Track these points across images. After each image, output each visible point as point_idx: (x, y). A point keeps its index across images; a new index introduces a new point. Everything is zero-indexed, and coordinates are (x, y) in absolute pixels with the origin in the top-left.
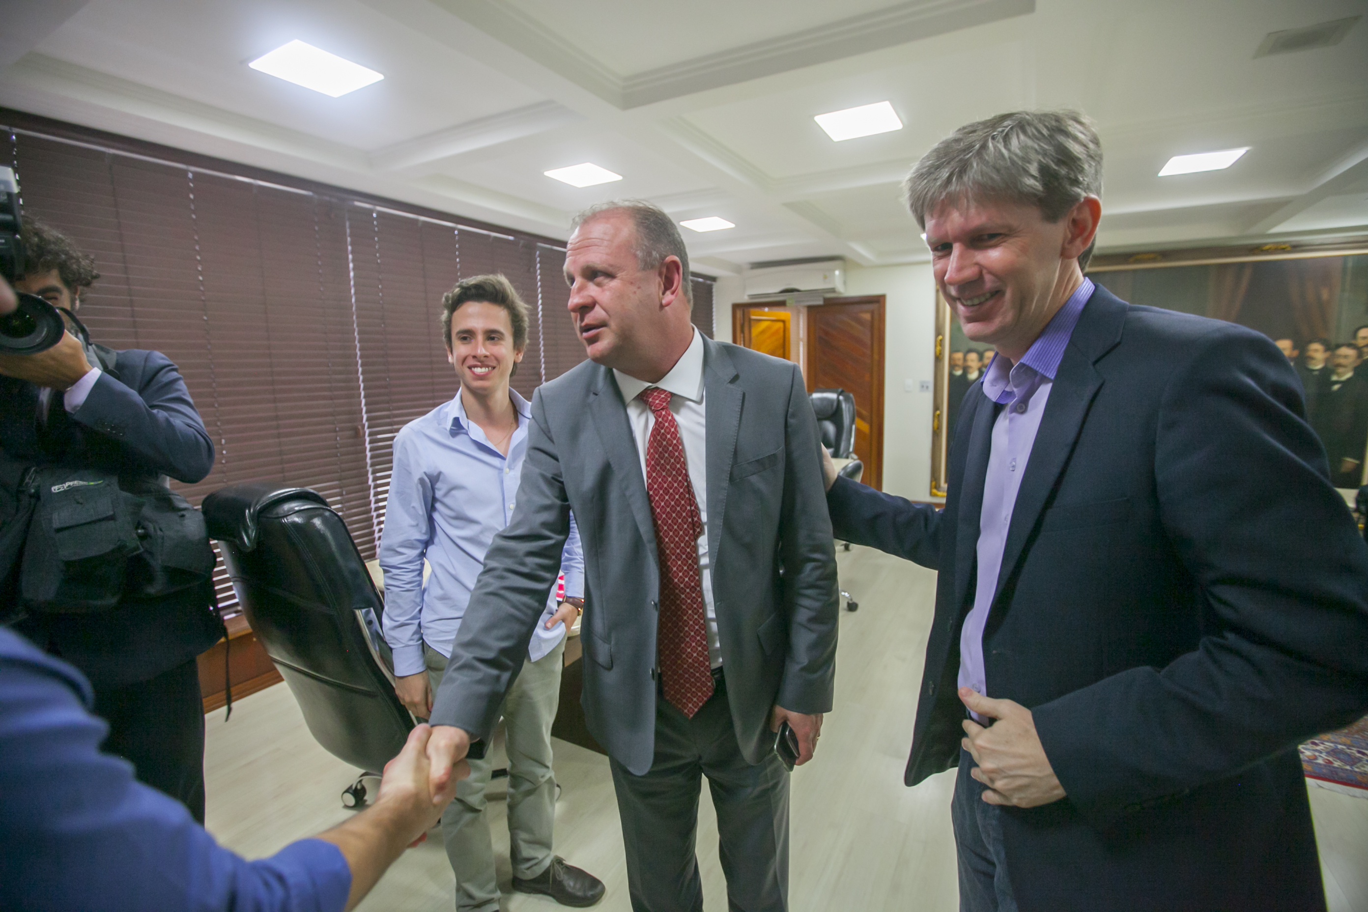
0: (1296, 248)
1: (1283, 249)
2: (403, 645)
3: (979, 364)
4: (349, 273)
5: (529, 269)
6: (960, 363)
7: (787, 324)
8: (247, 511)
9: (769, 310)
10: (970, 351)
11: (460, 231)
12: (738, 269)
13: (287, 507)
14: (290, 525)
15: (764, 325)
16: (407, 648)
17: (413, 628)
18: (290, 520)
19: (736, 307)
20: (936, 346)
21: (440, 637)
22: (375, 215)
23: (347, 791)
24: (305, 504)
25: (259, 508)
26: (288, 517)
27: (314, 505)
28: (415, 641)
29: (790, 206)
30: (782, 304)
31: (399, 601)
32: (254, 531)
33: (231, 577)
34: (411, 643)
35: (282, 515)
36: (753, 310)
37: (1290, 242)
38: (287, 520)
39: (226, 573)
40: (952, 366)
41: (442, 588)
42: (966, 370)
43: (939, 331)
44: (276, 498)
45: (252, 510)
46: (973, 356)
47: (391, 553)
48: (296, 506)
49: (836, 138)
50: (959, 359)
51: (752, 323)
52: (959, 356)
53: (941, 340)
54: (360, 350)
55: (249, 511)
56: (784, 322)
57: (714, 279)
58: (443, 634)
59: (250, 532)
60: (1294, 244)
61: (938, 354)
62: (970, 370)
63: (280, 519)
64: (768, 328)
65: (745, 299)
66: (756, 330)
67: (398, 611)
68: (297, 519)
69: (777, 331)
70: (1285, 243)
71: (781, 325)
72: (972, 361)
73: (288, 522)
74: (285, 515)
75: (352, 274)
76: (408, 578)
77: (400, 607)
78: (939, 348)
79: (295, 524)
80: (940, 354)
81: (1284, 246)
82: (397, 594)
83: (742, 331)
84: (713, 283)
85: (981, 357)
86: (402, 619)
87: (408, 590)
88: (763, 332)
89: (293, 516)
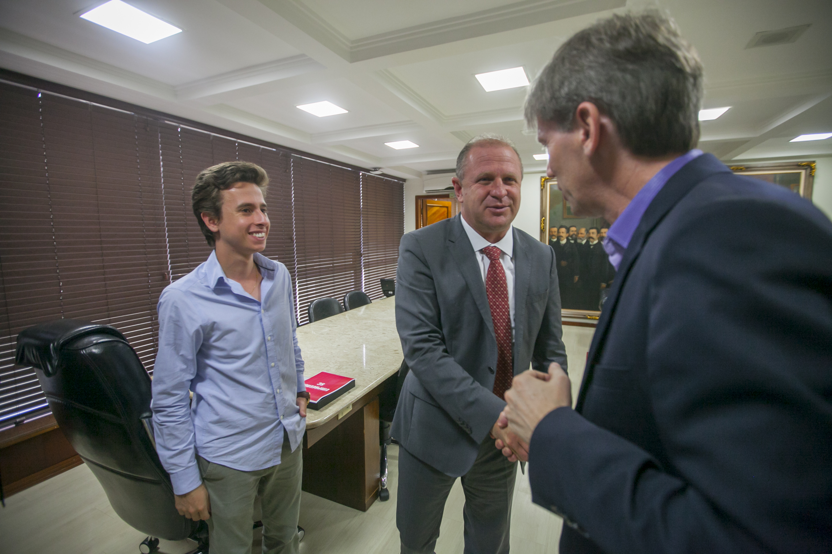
0: (748, 169)
1: (741, 169)
2: (184, 468)
3: (567, 235)
4: (160, 168)
5: (286, 170)
6: (556, 234)
7: (449, 209)
8: (52, 345)
9: (437, 200)
10: (562, 227)
11: (239, 143)
12: (419, 174)
13: (86, 340)
14: (88, 355)
15: (435, 209)
16: (187, 469)
17: (191, 452)
18: (88, 352)
19: (418, 198)
20: (541, 224)
21: (218, 453)
22: (179, 130)
23: (143, 543)
24: (102, 337)
25: (62, 342)
26: (87, 349)
27: (110, 338)
28: (193, 462)
29: (454, 133)
30: (447, 196)
31: (176, 433)
32: (57, 361)
33: (45, 393)
34: (191, 464)
35: (81, 348)
36: (428, 200)
37: (744, 165)
38: (85, 351)
39: (41, 390)
40: (551, 236)
41: (217, 414)
42: (559, 238)
43: (543, 214)
44: (77, 334)
45: (56, 344)
46: (563, 230)
47: (164, 396)
48: (95, 339)
49: (487, 90)
50: (555, 232)
51: (428, 208)
52: (555, 229)
53: (544, 220)
54: (166, 221)
55: (54, 345)
56: (447, 207)
57: (404, 180)
58: (222, 449)
59: (53, 361)
60: (746, 166)
61: (542, 228)
62: (562, 238)
63: (79, 351)
64: (438, 211)
65: (424, 193)
66: (430, 212)
67: (176, 441)
68: (95, 351)
69: (444, 213)
70: (741, 166)
71: (446, 209)
72: (563, 232)
73: (86, 353)
74: (84, 347)
75: (162, 169)
76: (182, 413)
77: (176, 437)
78: (543, 225)
79: (92, 355)
80: (543, 228)
81: (741, 168)
82: (174, 428)
83: (422, 213)
84: (404, 183)
85: (568, 230)
86: (181, 447)
87: (183, 423)
88: (435, 213)
89: (92, 347)
